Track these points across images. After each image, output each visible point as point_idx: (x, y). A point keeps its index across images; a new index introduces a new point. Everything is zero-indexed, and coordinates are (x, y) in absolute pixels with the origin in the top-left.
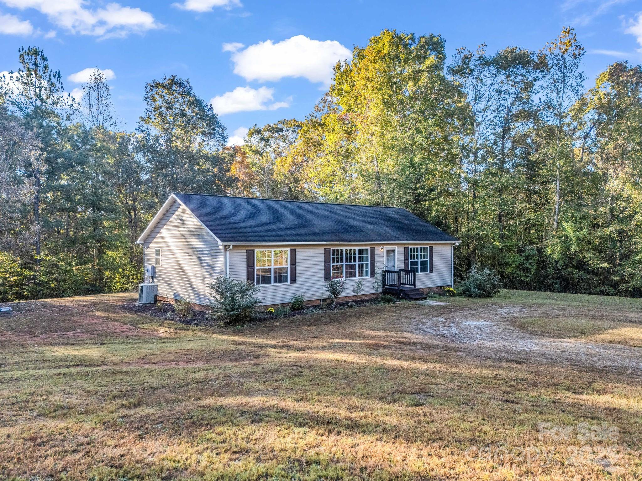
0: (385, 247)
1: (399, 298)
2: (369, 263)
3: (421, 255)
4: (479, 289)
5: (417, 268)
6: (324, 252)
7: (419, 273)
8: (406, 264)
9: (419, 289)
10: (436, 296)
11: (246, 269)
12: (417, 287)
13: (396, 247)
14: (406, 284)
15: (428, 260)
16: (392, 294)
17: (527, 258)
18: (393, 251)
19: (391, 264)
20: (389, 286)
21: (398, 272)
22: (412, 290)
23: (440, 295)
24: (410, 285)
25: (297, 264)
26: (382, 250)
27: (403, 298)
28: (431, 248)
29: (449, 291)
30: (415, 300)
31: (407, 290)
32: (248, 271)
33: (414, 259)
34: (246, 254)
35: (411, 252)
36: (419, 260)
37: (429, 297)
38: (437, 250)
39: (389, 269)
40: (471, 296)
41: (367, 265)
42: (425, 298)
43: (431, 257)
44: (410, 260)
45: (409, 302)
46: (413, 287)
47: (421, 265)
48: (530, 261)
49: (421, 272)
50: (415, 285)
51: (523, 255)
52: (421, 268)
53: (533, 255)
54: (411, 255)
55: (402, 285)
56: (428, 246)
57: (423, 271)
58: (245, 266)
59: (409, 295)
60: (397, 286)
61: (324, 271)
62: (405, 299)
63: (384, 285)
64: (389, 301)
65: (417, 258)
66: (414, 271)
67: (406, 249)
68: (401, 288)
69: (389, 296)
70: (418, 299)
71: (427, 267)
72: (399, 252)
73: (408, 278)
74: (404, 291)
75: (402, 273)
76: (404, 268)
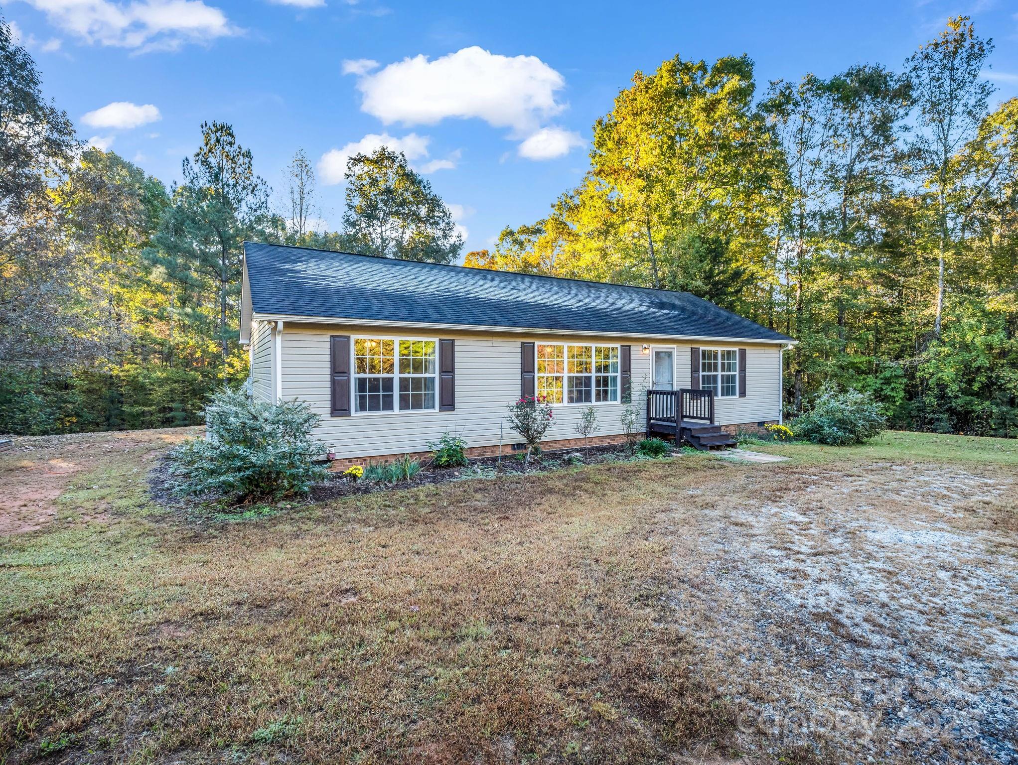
0: (652, 345)
1: (679, 445)
2: (619, 374)
3: (723, 364)
4: (840, 428)
5: (716, 388)
6: (519, 350)
7: (720, 397)
8: (695, 380)
9: (719, 428)
10: (754, 440)
11: (328, 378)
12: (716, 423)
13: (675, 346)
14: (693, 417)
15: (737, 373)
16: (665, 437)
17: (887, 381)
18: (670, 354)
19: (664, 379)
20: (660, 420)
21: (679, 395)
22: (706, 430)
23: (761, 438)
24: (701, 418)
25: (456, 371)
26: (647, 351)
27: (687, 443)
28: (743, 353)
29: (779, 431)
30: (712, 448)
31: (696, 429)
32: (334, 382)
33: (710, 370)
34: (328, 345)
35: (704, 358)
36: (720, 373)
37: (741, 443)
38: (752, 355)
39: (659, 388)
40: (823, 441)
41: (615, 378)
42: (733, 446)
43: (743, 369)
44: (701, 373)
45: (698, 453)
46: (708, 422)
47: (723, 382)
48: (893, 385)
49: (723, 395)
50: (711, 419)
51: (882, 376)
52: (723, 387)
53: (897, 377)
54: (704, 364)
55: (685, 419)
56: (736, 349)
57: (728, 394)
58: (328, 371)
59: (699, 438)
60: (675, 421)
61: (519, 387)
62: (691, 446)
63: (649, 419)
64: (656, 451)
65: (716, 370)
66: (710, 394)
67: (694, 352)
68: (683, 425)
69: (656, 441)
70: (718, 448)
71: (734, 388)
72: (681, 357)
73: (699, 407)
74: (690, 430)
75: (687, 397)
76: (690, 388)
